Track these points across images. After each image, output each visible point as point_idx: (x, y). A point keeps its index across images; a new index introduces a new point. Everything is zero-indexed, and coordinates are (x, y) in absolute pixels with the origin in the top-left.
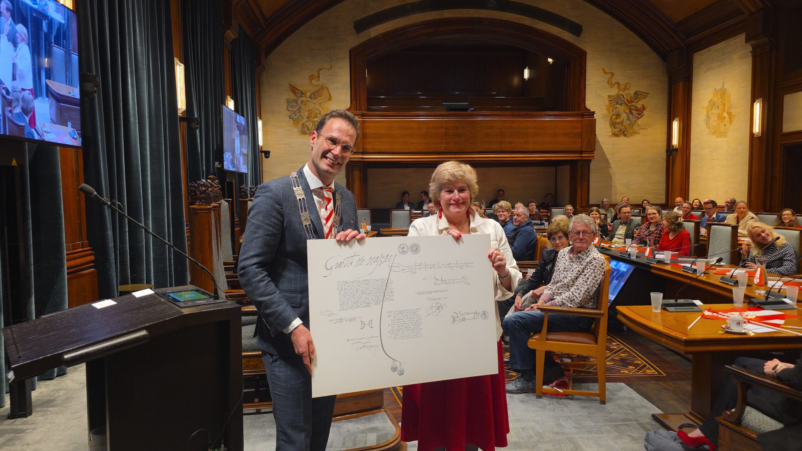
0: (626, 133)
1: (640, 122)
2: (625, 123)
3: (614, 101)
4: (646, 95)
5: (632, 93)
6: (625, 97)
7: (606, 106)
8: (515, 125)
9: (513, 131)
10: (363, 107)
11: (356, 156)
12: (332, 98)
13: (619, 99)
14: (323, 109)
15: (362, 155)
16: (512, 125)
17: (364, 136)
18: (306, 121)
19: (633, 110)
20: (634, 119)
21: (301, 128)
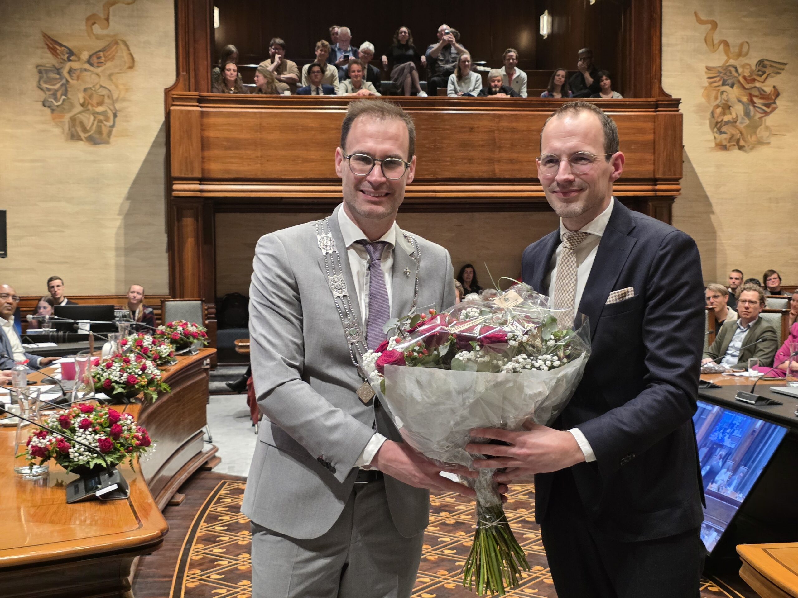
0: (742, 143)
1: (770, 120)
2: (741, 123)
3: (718, 79)
4: (781, 67)
5: (753, 62)
7: (702, 87)
8: (521, 125)
9: (516, 137)
10: (203, 83)
11: (186, 187)
12: (136, 64)
13: (728, 74)
14: (117, 87)
15: (200, 184)
16: (514, 125)
17: (205, 144)
18: (80, 113)
19: (756, 96)
20: (758, 115)
21: (69, 126)
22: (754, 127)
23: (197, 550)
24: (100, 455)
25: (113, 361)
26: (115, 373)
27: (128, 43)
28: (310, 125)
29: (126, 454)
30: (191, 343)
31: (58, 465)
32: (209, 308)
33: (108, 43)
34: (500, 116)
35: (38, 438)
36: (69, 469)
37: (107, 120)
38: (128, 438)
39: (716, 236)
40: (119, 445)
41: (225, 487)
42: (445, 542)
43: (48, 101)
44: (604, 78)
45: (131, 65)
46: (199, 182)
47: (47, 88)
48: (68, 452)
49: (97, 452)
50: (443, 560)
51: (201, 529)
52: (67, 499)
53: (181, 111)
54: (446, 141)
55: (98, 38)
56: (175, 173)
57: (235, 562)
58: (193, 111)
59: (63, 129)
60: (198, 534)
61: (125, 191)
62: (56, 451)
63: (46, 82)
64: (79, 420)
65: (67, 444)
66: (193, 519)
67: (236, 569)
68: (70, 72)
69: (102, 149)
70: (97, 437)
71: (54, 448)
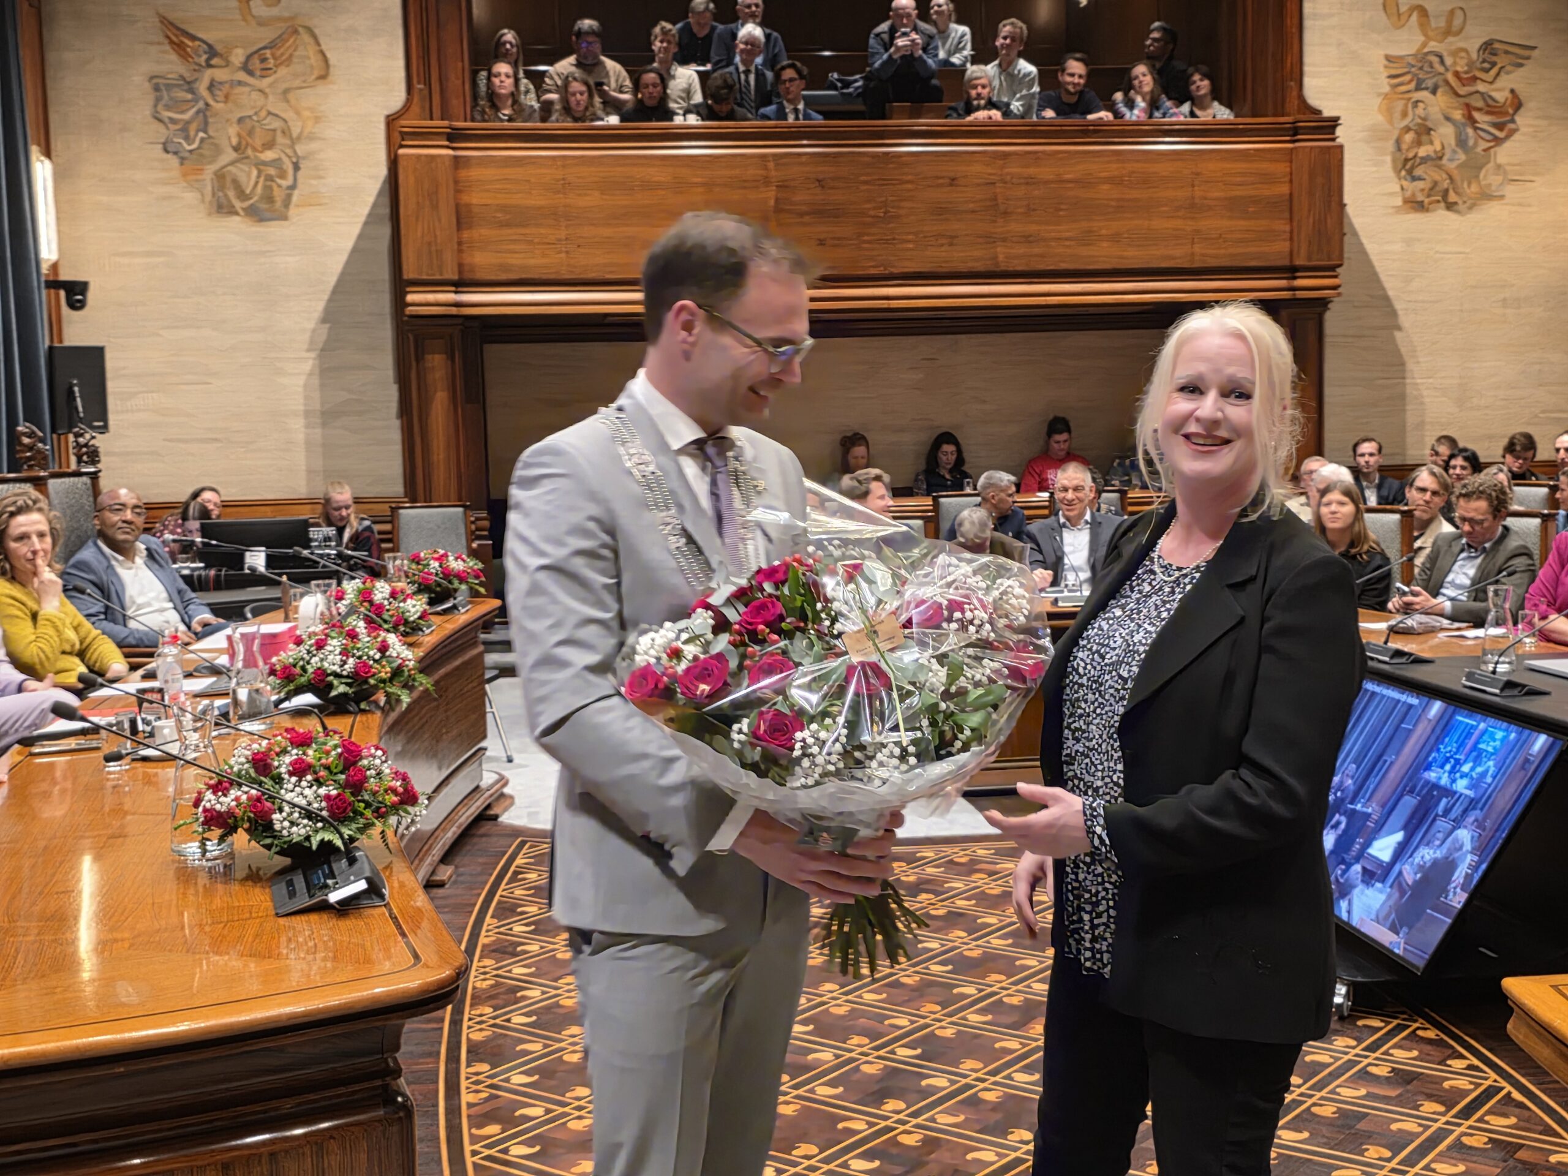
0: (1452, 197)
1: (1504, 154)
2: (1451, 160)
3: (1408, 78)
4: (1526, 53)
5: (1474, 47)
6: (1449, 61)
7: (1379, 95)
8: (1045, 172)
9: (1036, 193)
10: (456, 104)
11: (431, 297)
12: (331, 69)
13: (1427, 68)
14: (298, 113)
15: (456, 292)
16: (1032, 171)
17: (463, 218)
18: (232, 163)
19: (1479, 110)
20: (1483, 145)
21: (213, 188)
22: (1474, 167)
23: (483, 970)
24: (328, 824)
25: (327, 635)
26: (331, 659)
27: (317, 31)
28: (656, 179)
29: (376, 821)
30: (456, 590)
31: (253, 843)
32: (478, 519)
33: (279, 32)
34: (1006, 155)
35: (215, 793)
36: (274, 850)
37: (283, 175)
38: (377, 792)
39: (1404, 371)
40: (362, 805)
41: (524, 851)
42: (932, 950)
43: (173, 142)
44: (1197, 77)
45: (323, 73)
46: (453, 289)
47: (170, 119)
48: (271, 821)
49: (323, 820)
50: (932, 984)
51: (488, 931)
52: (275, 909)
53: (419, 157)
54: (904, 204)
55: (262, 23)
56: (409, 273)
57: (554, 992)
58: (439, 156)
59: (203, 195)
60: (483, 940)
61: (319, 306)
62: (249, 817)
63: (168, 108)
64: (287, 759)
65: (268, 804)
66: (471, 912)
67: (557, 1005)
68: (211, 87)
69: (274, 229)
70: (323, 791)
71: (245, 812)
